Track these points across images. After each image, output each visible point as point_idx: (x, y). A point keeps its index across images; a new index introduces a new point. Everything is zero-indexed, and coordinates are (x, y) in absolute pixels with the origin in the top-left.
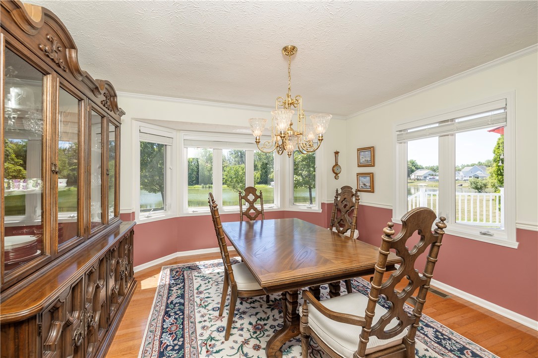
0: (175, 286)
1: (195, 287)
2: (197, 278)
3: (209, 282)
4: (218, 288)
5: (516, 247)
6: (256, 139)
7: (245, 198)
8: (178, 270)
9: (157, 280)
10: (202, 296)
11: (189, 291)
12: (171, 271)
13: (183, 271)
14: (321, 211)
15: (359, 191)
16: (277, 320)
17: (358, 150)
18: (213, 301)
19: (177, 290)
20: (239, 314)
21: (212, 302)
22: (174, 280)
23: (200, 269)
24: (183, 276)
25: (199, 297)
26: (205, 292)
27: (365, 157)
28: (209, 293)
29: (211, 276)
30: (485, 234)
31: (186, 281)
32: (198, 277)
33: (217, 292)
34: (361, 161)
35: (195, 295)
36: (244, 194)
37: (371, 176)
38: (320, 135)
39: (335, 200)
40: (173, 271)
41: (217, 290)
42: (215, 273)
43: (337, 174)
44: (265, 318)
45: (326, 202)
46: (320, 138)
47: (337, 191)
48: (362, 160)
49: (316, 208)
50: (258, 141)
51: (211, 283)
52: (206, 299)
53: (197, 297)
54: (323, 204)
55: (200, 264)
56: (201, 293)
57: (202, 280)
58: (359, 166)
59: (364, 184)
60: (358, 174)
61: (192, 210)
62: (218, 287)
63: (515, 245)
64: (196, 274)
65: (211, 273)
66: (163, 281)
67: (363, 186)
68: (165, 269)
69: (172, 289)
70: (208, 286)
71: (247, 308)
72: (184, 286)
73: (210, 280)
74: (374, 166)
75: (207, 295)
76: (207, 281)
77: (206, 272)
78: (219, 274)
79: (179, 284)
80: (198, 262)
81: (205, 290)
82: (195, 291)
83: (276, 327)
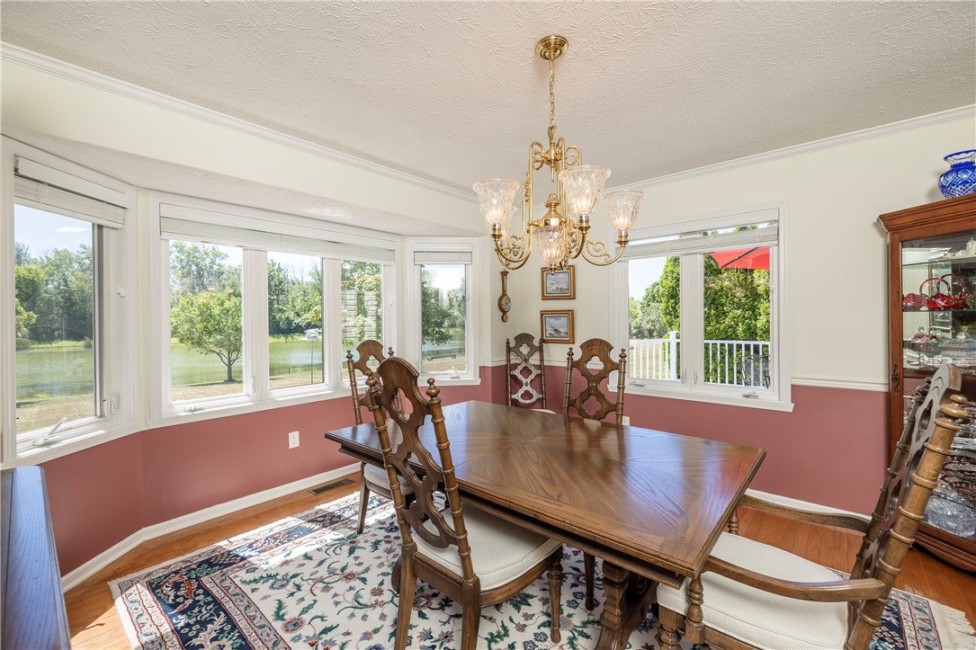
0: (199, 631)
1: (269, 614)
2: (254, 586)
3: (298, 587)
4: (335, 595)
5: (791, 411)
6: (494, 229)
7: (361, 366)
8: (177, 578)
9: (118, 629)
10: (306, 631)
11: (259, 631)
12: (154, 587)
13: (197, 579)
14: (478, 382)
15: (545, 341)
16: (525, 626)
17: (543, 270)
18: (348, 634)
19: (215, 639)
20: (438, 644)
21: (347, 638)
22: (182, 612)
23: (243, 559)
24: (207, 593)
25: (299, 637)
26: (307, 617)
27: (558, 283)
28: (322, 618)
29: (292, 570)
30: (747, 396)
31: (229, 606)
32: (255, 581)
33: (340, 607)
34: (549, 290)
35: (287, 637)
36: (357, 357)
37: (570, 314)
38: (623, 234)
39: (568, 359)
40: (158, 586)
41: (337, 603)
42: (297, 559)
43: (504, 312)
44: (499, 632)
45: (489, 364)
46: (623, 239)
47: (508, 343)
48: (551, 288)
49: (470, 377)
50: (497, 233)
51: (306, 587)
52: (325, 637)
53: (294, 640)
54: (482, 369)
55: (235, 543)
56: (296, 624)
57: (272, 587)
58: (544, 298)
59: (556, 330)
60: (543, 313)
61: (188, 407)
62: (332, 592)
63: (788, 407)
64: (243, 575)
65: (286, 563)
66: (146, 629)
67: (553, 332)
68: (124, 589)
69: (196, 642)
70: (303, 599)
71: (444, 623)
72: (230, 620)
73: (297, 580)
74: (574, 298)
75: (320, 626)
76: (290, 587)
77: (271, 561)
78: (310, 558)
79: (212, 621)
80: (225, 542)
81: (304, 611)
82: (278, 625)
83: (536, 643)
